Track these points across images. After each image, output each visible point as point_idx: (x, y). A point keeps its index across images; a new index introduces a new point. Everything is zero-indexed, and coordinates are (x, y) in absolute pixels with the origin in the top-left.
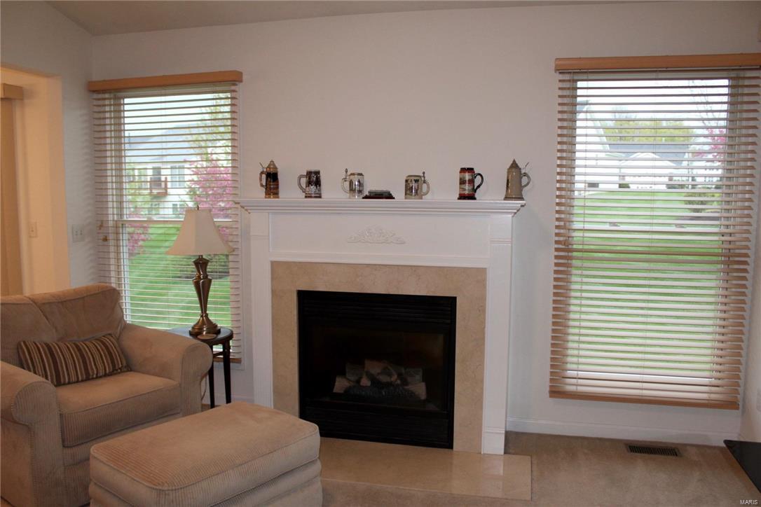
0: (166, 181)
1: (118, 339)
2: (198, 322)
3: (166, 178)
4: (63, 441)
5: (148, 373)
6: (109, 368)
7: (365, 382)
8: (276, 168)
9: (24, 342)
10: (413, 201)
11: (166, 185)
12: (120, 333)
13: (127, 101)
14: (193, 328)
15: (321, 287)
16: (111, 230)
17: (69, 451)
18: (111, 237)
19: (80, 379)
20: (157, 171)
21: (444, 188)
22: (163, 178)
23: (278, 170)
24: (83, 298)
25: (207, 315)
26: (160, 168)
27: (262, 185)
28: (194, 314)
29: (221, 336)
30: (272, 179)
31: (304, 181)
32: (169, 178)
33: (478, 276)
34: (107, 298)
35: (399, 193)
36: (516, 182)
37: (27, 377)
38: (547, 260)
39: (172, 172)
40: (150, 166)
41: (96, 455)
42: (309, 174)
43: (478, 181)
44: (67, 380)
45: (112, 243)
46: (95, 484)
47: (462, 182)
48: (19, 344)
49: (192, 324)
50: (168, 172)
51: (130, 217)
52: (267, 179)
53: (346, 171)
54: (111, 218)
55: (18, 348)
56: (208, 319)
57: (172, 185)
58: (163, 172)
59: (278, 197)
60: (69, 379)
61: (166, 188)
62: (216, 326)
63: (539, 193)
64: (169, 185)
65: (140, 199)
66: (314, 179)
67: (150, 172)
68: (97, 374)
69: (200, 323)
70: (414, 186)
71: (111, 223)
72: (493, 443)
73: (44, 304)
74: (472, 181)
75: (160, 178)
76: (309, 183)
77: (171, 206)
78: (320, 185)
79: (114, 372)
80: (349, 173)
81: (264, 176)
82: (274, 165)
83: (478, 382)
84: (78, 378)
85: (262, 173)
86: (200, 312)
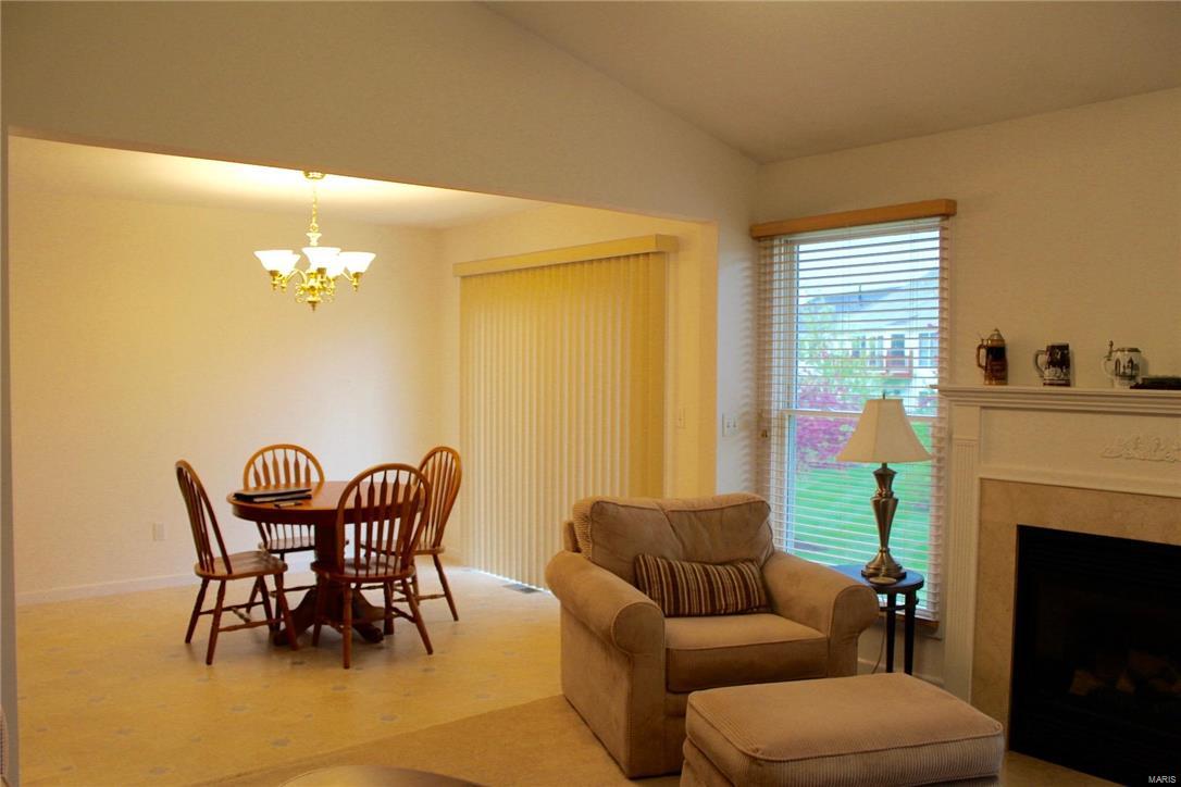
0: (911, 357)
1: (762, 569)
2: (874, 561)
3: (911, 353)
4: (667, 684)
5: (791, 618)
6: (742, 604)
8: (1003, 341)
9: (643, 556)
11: (911, 363)
12: (766, 561)
13: (802, 247)
14: (867, 567)
15: (1055, 524)
16: (774, 423)
17: (672, 697)
18: (774, 431)
19: (704, 611)
20: (898, 341)
22: (907, 353)
23: (1006, 342)
24: (723, 508)
25: (887, 551)
26: (902, 337)
27: (980, 366)
28: (870, 548)
29: (905, 583)
30: (996, 359)
31: (1043, 359)
32: (916, 353)
34: (752, 514)
37: (634, 596)
39: (920, 343)
40: (887, 335)
41: (694, 704)
42: (1052, 349)
44: (687, 611)
45: (774, 440)
46: (691, 742)
48: (636, 559)
49: (866, 562)
50: (916, 343)
51: (802, 407)
52: (987, 357)
53: (1112, 345)
54: (774, 406)
55: (634, 564)
56: (889, 556)
57: (920, 363)
58: (908, 344)
59: (1006, 384)
60: (690, 608)
61: (911, 367)
62: (901, 568)
64: (916, 363)
65: (869, 383)
66: (1060, 358)
67: (888, 344)
68: (726, 609)
69: (876, 562)
71: (774, 414)
73: (673, 511)
75: (903, 353)
76: (1052, 363)
77: (918, 395)
78: (1068, 366)
79: (748, 609)
80: (1114, 348)
81: (983, 352)
82: (999, 335)
84: (701, 610)
85: (980, 347)
86: (879, 545)
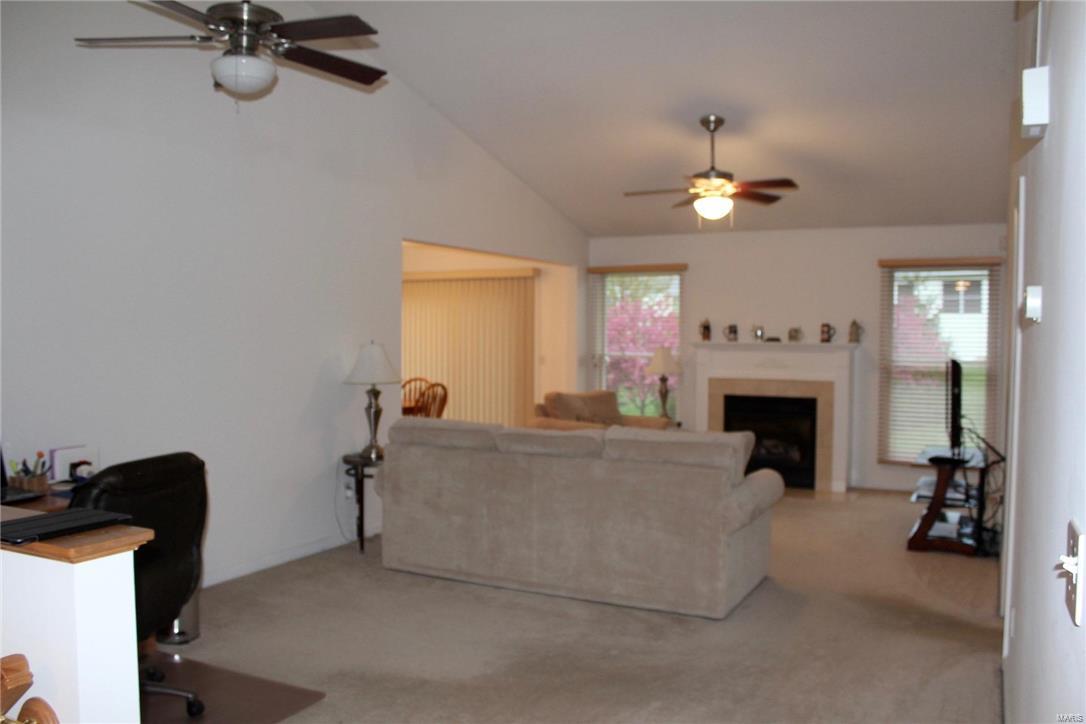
7: (763, 451)
8: (709, 323)
10: (793, 343)
15: (739, 393)
21: (812, 335)
27: (700, 333)
30: (706, 330)
31: (727, 331)
33: (829, 386)
35: (784, 338)
36: (856, 332)
38: (875, 379)
42: (730, 327)
43: (832, 332)
47: (823, 332)
52: (703, 330)
53: (754, 327)
59: (710, 340)
63: (870, 341)
66: (733, 330)
70: (794, 335)
72: (838, 486)
74: (828, 332)
76: (730, 332)
78: (737, 334)
81: (701, 328)
82: (708, 321)
83: (829, 447)
85: (700, 326)
